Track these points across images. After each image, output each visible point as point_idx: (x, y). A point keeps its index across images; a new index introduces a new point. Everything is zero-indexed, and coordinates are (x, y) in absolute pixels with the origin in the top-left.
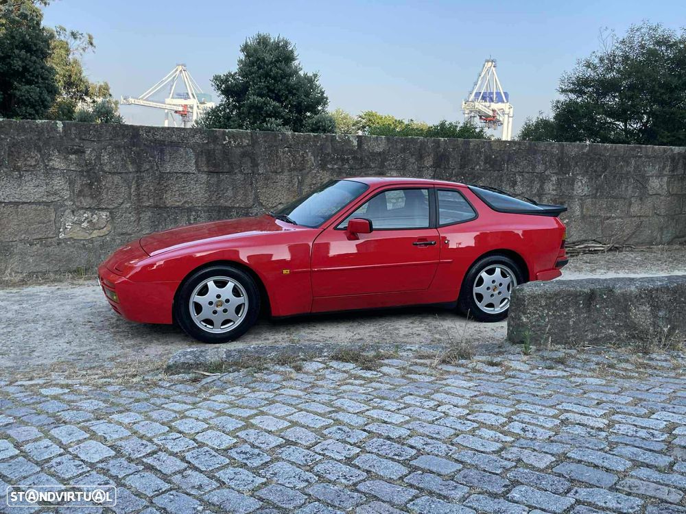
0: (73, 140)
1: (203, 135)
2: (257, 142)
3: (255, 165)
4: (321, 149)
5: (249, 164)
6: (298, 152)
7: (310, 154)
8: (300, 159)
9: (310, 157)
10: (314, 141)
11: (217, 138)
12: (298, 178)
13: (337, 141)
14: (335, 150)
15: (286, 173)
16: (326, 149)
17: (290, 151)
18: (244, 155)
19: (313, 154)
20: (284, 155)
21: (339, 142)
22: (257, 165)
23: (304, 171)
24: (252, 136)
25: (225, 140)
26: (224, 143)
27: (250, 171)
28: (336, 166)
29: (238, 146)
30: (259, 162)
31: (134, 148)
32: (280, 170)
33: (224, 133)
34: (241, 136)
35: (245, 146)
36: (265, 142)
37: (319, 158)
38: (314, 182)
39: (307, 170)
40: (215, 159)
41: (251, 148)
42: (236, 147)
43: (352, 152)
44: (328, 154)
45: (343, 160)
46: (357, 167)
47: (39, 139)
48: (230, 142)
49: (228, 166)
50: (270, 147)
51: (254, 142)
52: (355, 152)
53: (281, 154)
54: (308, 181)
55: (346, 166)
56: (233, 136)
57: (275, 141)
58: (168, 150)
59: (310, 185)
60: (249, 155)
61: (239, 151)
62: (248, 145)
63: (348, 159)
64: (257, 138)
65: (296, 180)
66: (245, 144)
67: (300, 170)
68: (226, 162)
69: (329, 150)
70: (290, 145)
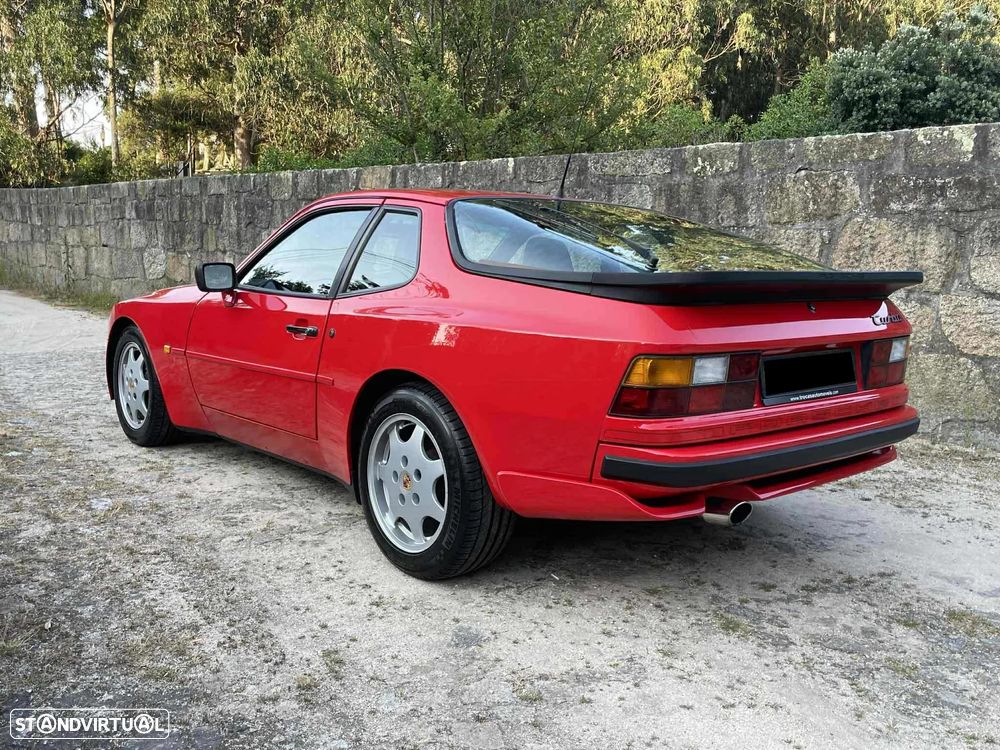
0: (520, 183)
1: (665, 160)
2: (749, 164)
3: (742, 209)
4: (879, 168)
5: (731, 207)
6: (825, 177)
7: (850, 180)
8: (829, 192)
9: (852, 189)
10: (862, 149)
11: (685, 162)
12: (821, 235)
13: (920, 144)
14: (912, 168)
15: (799, 225)
16: (890, 166)
17: (807, 177)
18: (725, 190)
19: (859, 179)
20: (796, 187)
21: (923, 147)
22: (746, 210)
23: (837, 220)
24: (740, 153)
25: (696, 164)
26: (695, 170)
27: (733, 223)
28: (911, 206)
29: (717, 174)
30: (749, 202)
31: (579, 191)
32: (786, 219)
33: (696, 153)
34: (723, 155)
35: (728, 174)
36: (763, 161)
37: (872, 189)
38: (857, 244)
39: (845, 216)
40: (679, 202)
41: (737, 176)
42: (714, 176)
43: (959, 169)
44: (894, 179)
45: (930, 189)
46: (969, 205)
47: (492, 185)
48: (704, 168)
49: (697, 214)
50: (770, 171)
51: (744, 164)
52: (966, 168)
53: (789, 184)
54: (843, 241)
55: (939, 205)
56: (710, 157)
57: (781, 157)
58: (617, 190)
59: (848, 251)
60: (733, 191)
61: (717, 183)
62: (733, 171)
63: (943, 188)
64: (750, 155)
65: (818, 238)
66: (727, 169)
67: (829, 218)
68: (696, 207)
69: (898, 168)
70: (810, 164)
